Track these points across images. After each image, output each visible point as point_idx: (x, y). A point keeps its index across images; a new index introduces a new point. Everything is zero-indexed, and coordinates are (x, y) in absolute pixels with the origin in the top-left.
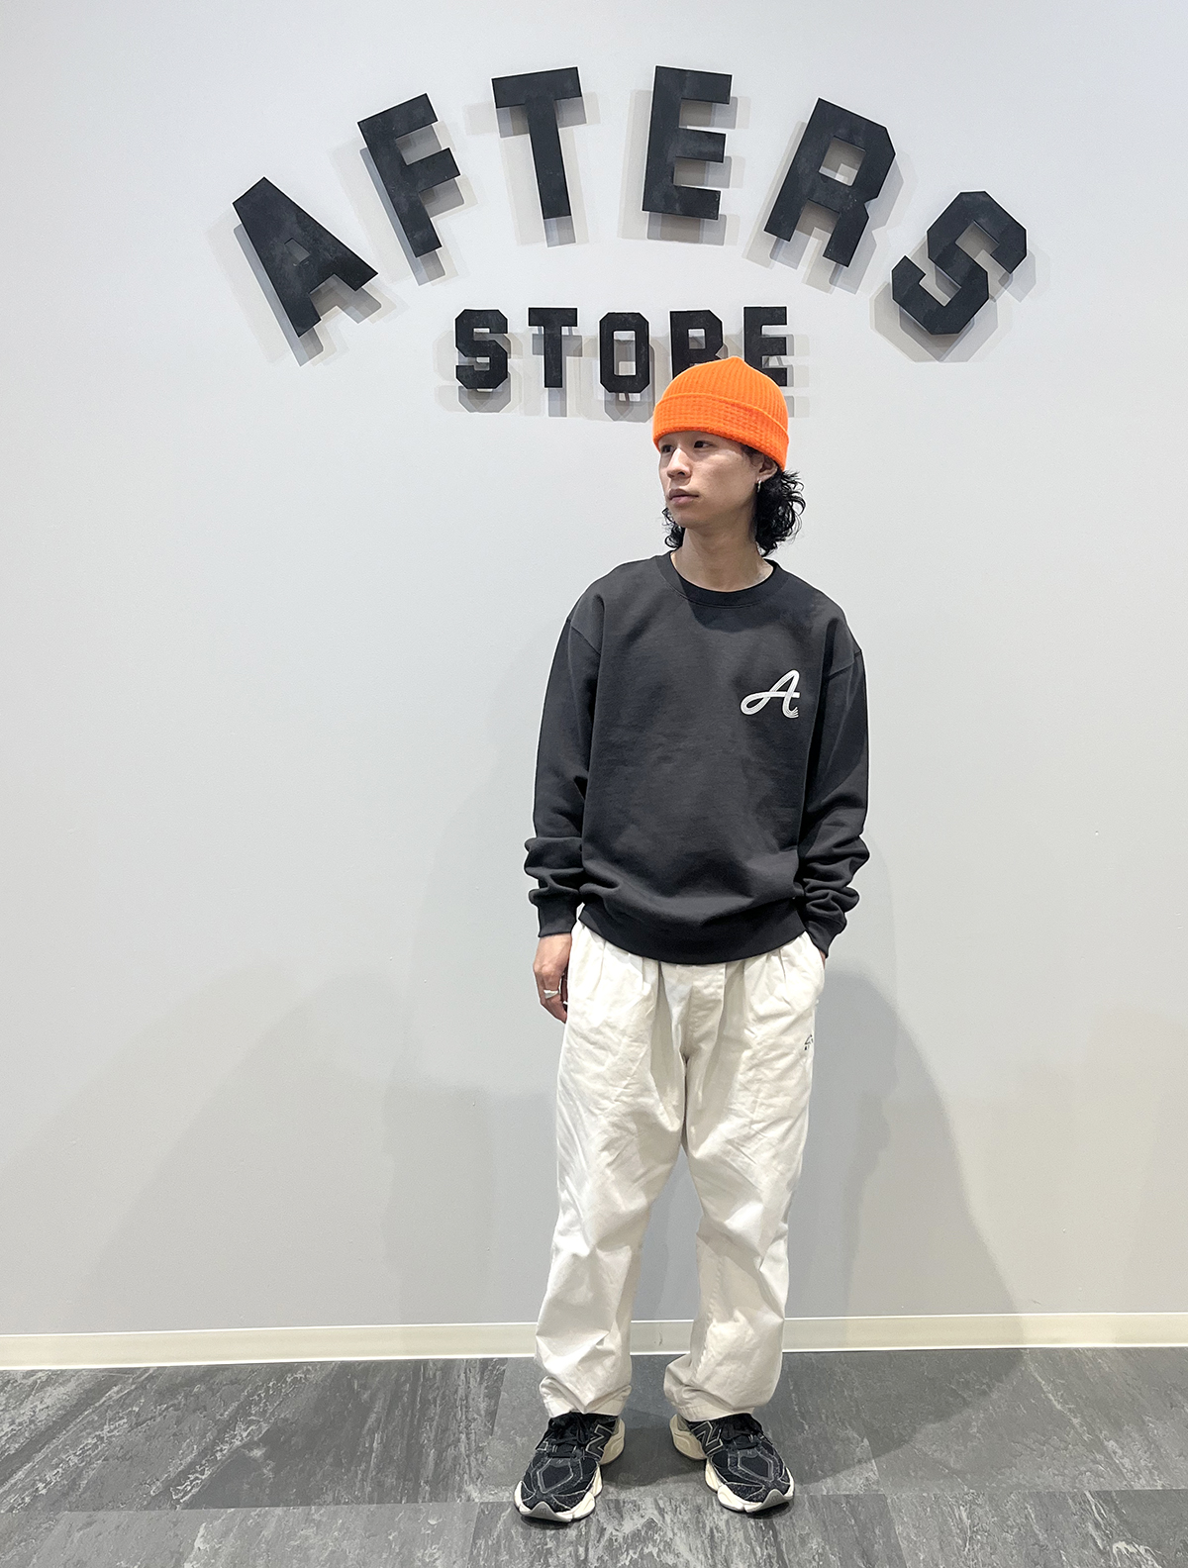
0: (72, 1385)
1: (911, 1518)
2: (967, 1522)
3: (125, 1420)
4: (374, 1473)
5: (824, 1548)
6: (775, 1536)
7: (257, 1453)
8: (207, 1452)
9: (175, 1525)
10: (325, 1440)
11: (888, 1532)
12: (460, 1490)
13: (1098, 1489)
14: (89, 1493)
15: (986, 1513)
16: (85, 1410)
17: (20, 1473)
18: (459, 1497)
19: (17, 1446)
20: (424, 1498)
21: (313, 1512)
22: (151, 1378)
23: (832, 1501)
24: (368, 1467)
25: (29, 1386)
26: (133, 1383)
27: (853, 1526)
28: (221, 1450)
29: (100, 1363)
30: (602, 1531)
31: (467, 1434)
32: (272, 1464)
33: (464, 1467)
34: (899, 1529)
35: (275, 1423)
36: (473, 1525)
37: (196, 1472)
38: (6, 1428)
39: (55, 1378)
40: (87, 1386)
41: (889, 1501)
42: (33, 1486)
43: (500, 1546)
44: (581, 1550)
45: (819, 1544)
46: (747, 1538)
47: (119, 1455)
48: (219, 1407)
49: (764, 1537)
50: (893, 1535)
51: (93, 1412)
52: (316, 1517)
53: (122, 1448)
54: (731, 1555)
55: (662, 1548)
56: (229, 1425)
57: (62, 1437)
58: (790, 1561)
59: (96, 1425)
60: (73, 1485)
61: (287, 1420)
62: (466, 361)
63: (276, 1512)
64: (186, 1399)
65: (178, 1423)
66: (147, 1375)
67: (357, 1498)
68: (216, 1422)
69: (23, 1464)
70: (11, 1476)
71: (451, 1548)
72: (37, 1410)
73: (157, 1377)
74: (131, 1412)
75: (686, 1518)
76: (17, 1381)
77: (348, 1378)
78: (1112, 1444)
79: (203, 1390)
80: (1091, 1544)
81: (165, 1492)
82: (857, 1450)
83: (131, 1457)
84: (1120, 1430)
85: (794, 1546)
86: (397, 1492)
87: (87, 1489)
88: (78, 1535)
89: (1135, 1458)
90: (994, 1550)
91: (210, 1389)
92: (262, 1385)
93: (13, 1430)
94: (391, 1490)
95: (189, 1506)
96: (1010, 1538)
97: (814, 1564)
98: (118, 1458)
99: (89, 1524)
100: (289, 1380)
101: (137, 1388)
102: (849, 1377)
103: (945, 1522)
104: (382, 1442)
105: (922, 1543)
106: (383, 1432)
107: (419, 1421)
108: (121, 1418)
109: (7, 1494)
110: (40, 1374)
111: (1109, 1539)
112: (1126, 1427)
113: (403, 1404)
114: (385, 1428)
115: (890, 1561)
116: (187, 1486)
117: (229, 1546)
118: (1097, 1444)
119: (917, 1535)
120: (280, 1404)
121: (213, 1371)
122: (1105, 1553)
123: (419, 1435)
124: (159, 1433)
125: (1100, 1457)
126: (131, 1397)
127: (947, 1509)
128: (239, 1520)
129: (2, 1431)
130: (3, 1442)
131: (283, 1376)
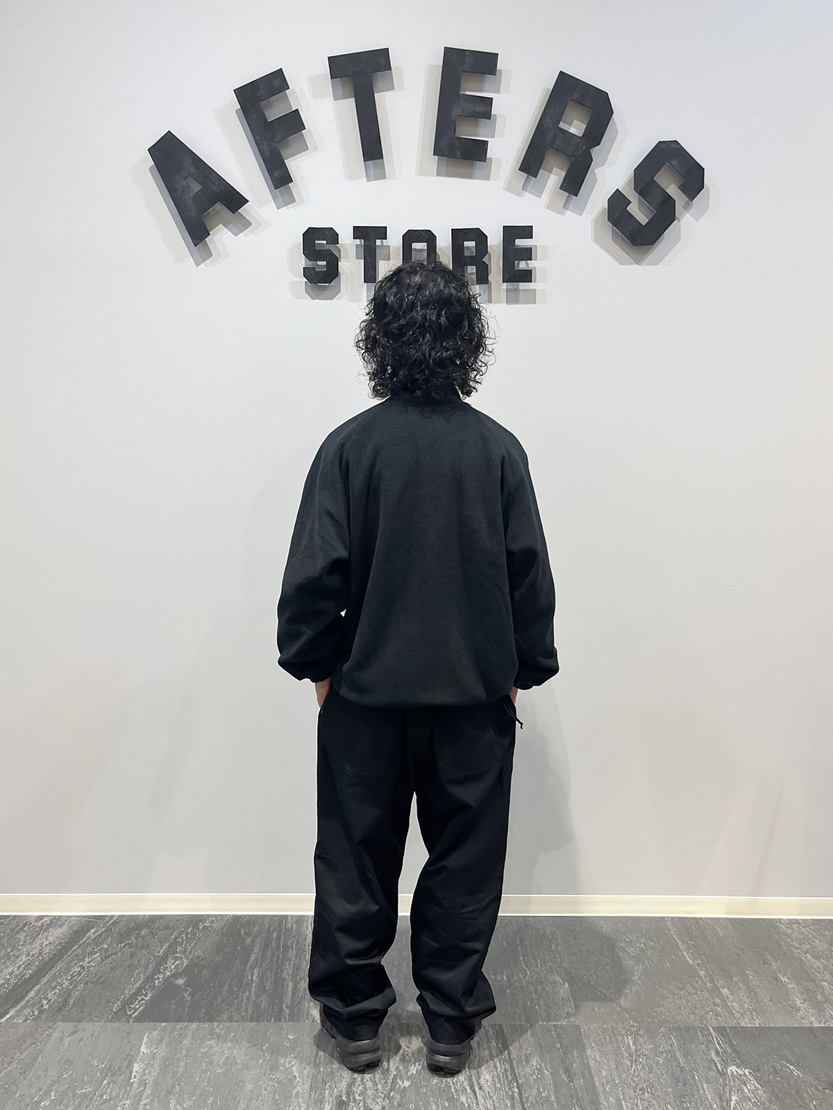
0: (65, 927)
1: (596, 1043)
2: (633, 1048)
3: (98, 954)
4: (254, 999)
5: (541, 1065)
6: (509, 1055)
7: (181, 981)
8: (149, 979)
9: (128, 1035)
10: (223, 973)
11: (581, 1055)
12: (309, 1012)
13: (717, 1025)
14: (75, 1009)
15: (645, 1042)
16: (74, 946)
17: (32, 992)
18: (308, 1019)
19: (30, 972)
20: (285, 1018)
21: (215, 1026)
22: (115, 923)
23: (546, 1029)
24: (251, 993)
25: (39, 928)
26: (104, 927)
27: (559, 1049)
28: (158, 979)
29: (84, 911)
32: (190, 990)
34: (589, 1052)
35: (192, 959)
36: (316, 1040)
37: (142, 994)
38: (24, 960)
39: (55, 921)
40: (75, 928)
41: (582, 1030)
42: (39, 1003)
45: (537, 1062)
46: (491, 1056)
47: (95, 980)
48: (157, 946)
49: (501, 1054)
50: (584, 1055)
51: (79, 947)
52: (217, 1031)
53: (96, 975)
56: (163, 960)
57: (58, 967)
58: (519, 1073)
59: (81, 957)
60: (66, 1001)
61: (199, 957)
62: (310, 264)
63: (192, 1026)
64: (136, 940)
65: (132, 956)
66: (112, 921)
67: (243, 1017)
68: (155, 957)
70: (23, 997)
71: (302, 1057)
72: (44, 945)
73: (119, 922)
74: (102, 948)
76: (31, 923)
77: (237, 927)
78: (725, 991)
79: (147, 933)
80: (714, 1068)
81: (122, 1009)
82: (561, 991)
83: (102, 982)
84: (731, 980)
85: (521, 1062)
86: (268, 1014)
87: (73, 1005)
88: (67, 1040)
89: (741, 1002)
90: (651, 1068)
91: (152, 933)
92: (184, 931)
93: (28, 960)
94: (264, 1012)
95: (138, 1020)
96: (661, 1061)
97: (535, 1077)
98: (94, 983)
99: (74, 1032)
100: (201, 927)
101: (105, 930)
102: (555, 935)
103: (619, 1047)
104: (259, 976)
105: (604, 1063)
106: (259, 968)
107: (282, 960)
108: (96, 953)
109: (23, 1008)
110: (46, 919)
111: (726, 1064)
112: (734, 979)
113: (272, 947)
114: (261, 965)
115: (583, 1076)
116: (136, 1005)
117: (162, 1051)
118: (716, 991)
119: (601, 1057)
120: (195, 946)
121: (153, 919)
122: (722, 1074)
123: (282, 971)
124: (119, 964)
125: (718, 1001)
126: (102, 937)
127: (619, 1038)
128: (168, 1032)
129: (21, 960)
130: (22, 969)
131: (197, 924)
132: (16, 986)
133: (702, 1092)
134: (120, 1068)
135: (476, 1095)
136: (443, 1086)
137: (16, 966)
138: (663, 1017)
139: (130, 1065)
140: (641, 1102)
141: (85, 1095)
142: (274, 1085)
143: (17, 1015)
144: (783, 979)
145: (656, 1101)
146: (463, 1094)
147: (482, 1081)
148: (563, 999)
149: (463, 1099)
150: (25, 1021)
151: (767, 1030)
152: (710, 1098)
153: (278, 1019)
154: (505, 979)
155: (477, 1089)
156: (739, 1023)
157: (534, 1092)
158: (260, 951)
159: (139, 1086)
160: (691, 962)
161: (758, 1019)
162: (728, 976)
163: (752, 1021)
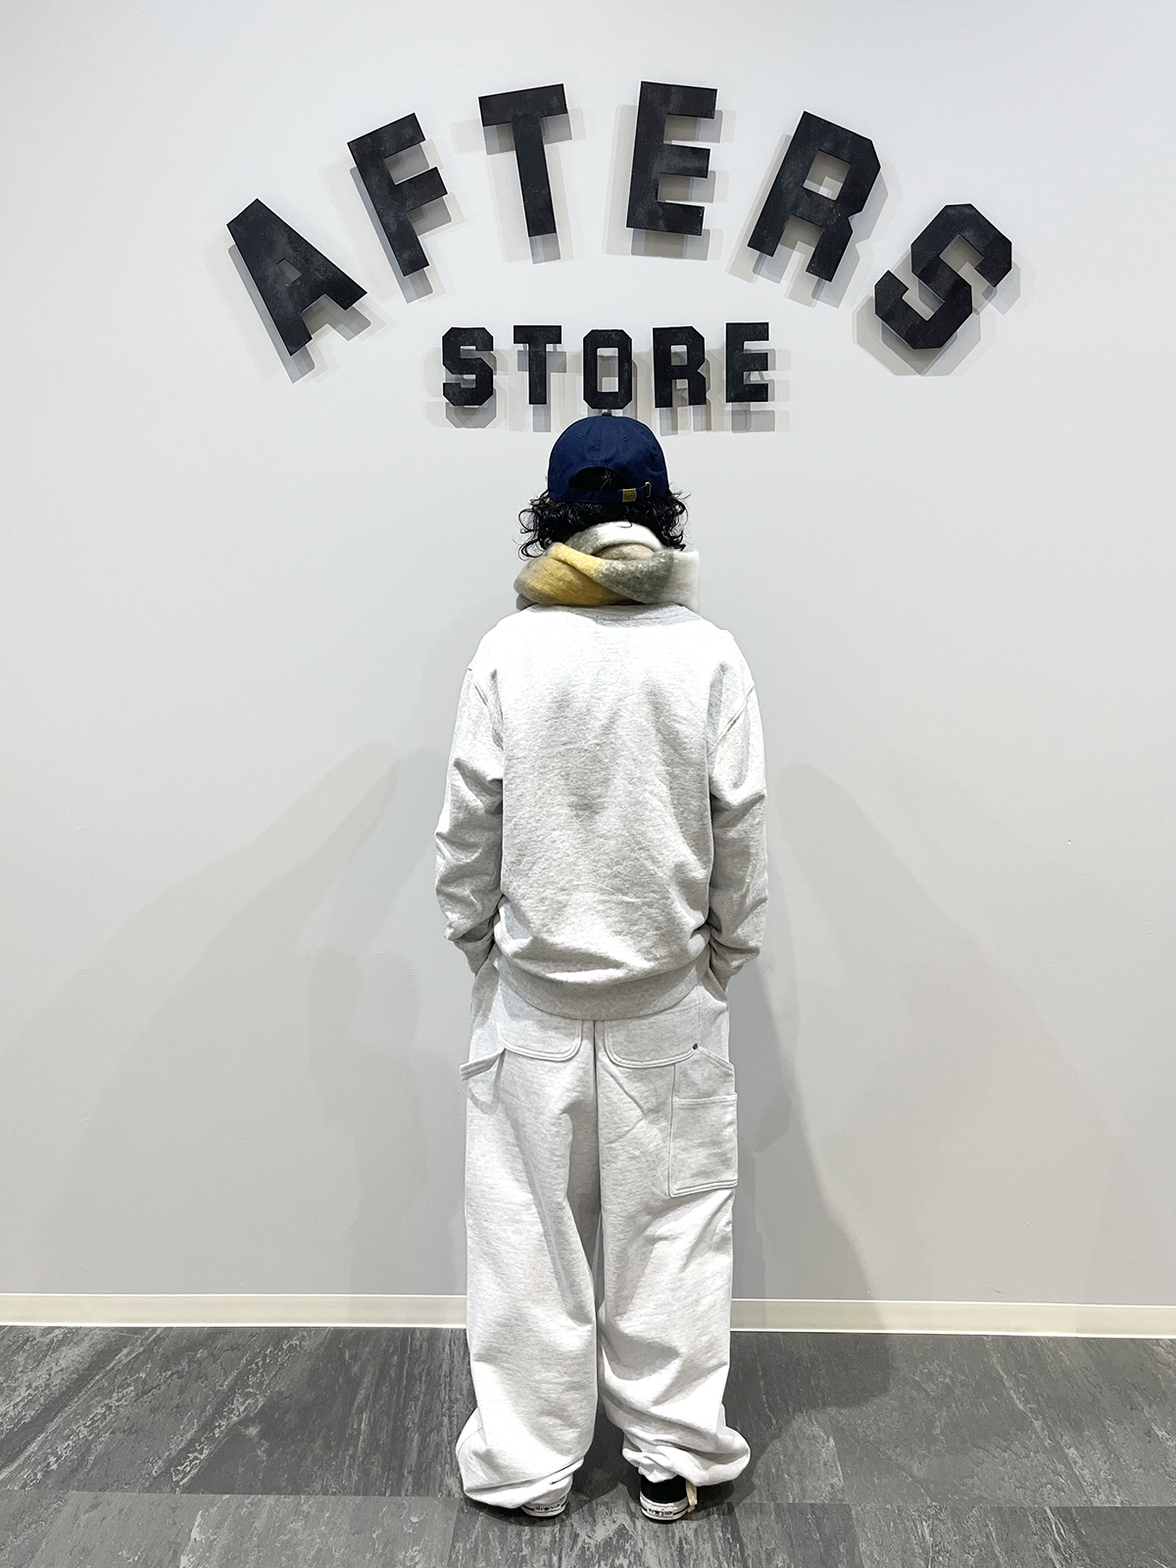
0: (85, 1345)
1: (874, 1533)
2: (929, 1540)
3: (132, 1388)
4: (361, 1459)
5: (789, 1566)
6: (742, 1551)
7: (253, 1431)
8: (207, 1427)
9: (173, 1512)
11: (852, 1551)
12: (442, 1480)
13: (1057, 1506)
14: (96, 1470)
15: (948, 1530)
16: (96, 1375)
17: (34, 1444)
18: (440, 1491)
19: (33, 1413)
20: (407, 1491)
21: (302, 1502)
22: (158, 1340)
23: (797, 1510)
24: (357, 1450)
25: (47, 1345)
26: (141, 1345)
27: (818, 1542)
28: (220, 1426)
29: (111, 1321)
30: (575, 1537)
31: (450, 1417)
32: (266, 1444)
33: (445, 1457)
34: (863, 1546)
35: (271, 1397)
36: (452, 1524)
37: (196, 1450)
38: (24, 1394)
39: (71, 1336)
40: (100, 1347)
41: (853, 1512)
42: (45, 1459)
43: (477, 1550)
44: (555, 1559)
45: (784, 1562)
46: (715, 1552)
47: (126, 1428)
48: (220, 1376)
49: (731, 1551)
50: (856, 1552)
51: (103, 1376)
52: (305, 1508)
53: (128, 1419)
55: (632, 1560)
56: (227, 1398)
57: (74, 1406)
59: (107, 1392)
60: (83, 1458)
61: (282, 1394)
62: (453, 378)
63: (268, 1500)
64: (189, 1365)
65: (181, 1392)
66: (155, 1336)
67: (344, 1488)
68: (216, 1393)
69: (37, 1436)
70: (21, 1451)
71: (431, 1550)
72: (53, 1372)
73: (164, 1339)
74: (138, 1378)
76: (35, 1339)
77: (340, 1347)
79: (206, 1353)
81: (166, 1472)
82: (823, 1450)
83: (136, 1431)
84: (1081, 1436)
85: (760, 1562)
86: (381, 1483)
87: (95, 1464)
88: (84, 1518)
89: (1095, 1468)
91: (213, 1356)
92: (260, 1352)
93: (29, 1395)
94: (376, 1479)
95: (189, 1489)
96: (971, 1560)
98: (124, 1431)
99: (94, 1507)
100: (285, 1347)
101: (144, 1351)
102: (816, 1363)
103: (908, 1539)
104: (369, 1423)
106: (371, 1411)
107: (405, 1399)
108: (129, 1385)
109: (21, 1467)
110: (57, 1332)
112: (1087, 1433)
113: (390, 1378)
114: (373, 1406)
116: (186, 1466)
117: (223, 1538)
118: (1057, 1451)
119: (880, 1554)
120: (275, 1376)
121: (215, 1334)
123: (405, 1416)
124: (163, 1403)
125: (1060, 1467)
126: (139, 1361)
127: (910, 1524)
128: (232, 1510)
129: (20, 1395)
130: (19, 1408)
131: (279, 1341)
134: (160, 1561)
137: (12, 1403)
138: (976, 1491)
139: (175, 1558)
143: (11, 1479)
144: (1160, 1434)
148: (825, 1464)
150: (23, 1487)
151: (1133, 1513)
153: (396, 1492)
156: (1091, 1501)
158: (372, 1384)
160: (1021, 1407)
161: (1119, 1495)
162: (1077, 1427)
163: (1111, 1498)
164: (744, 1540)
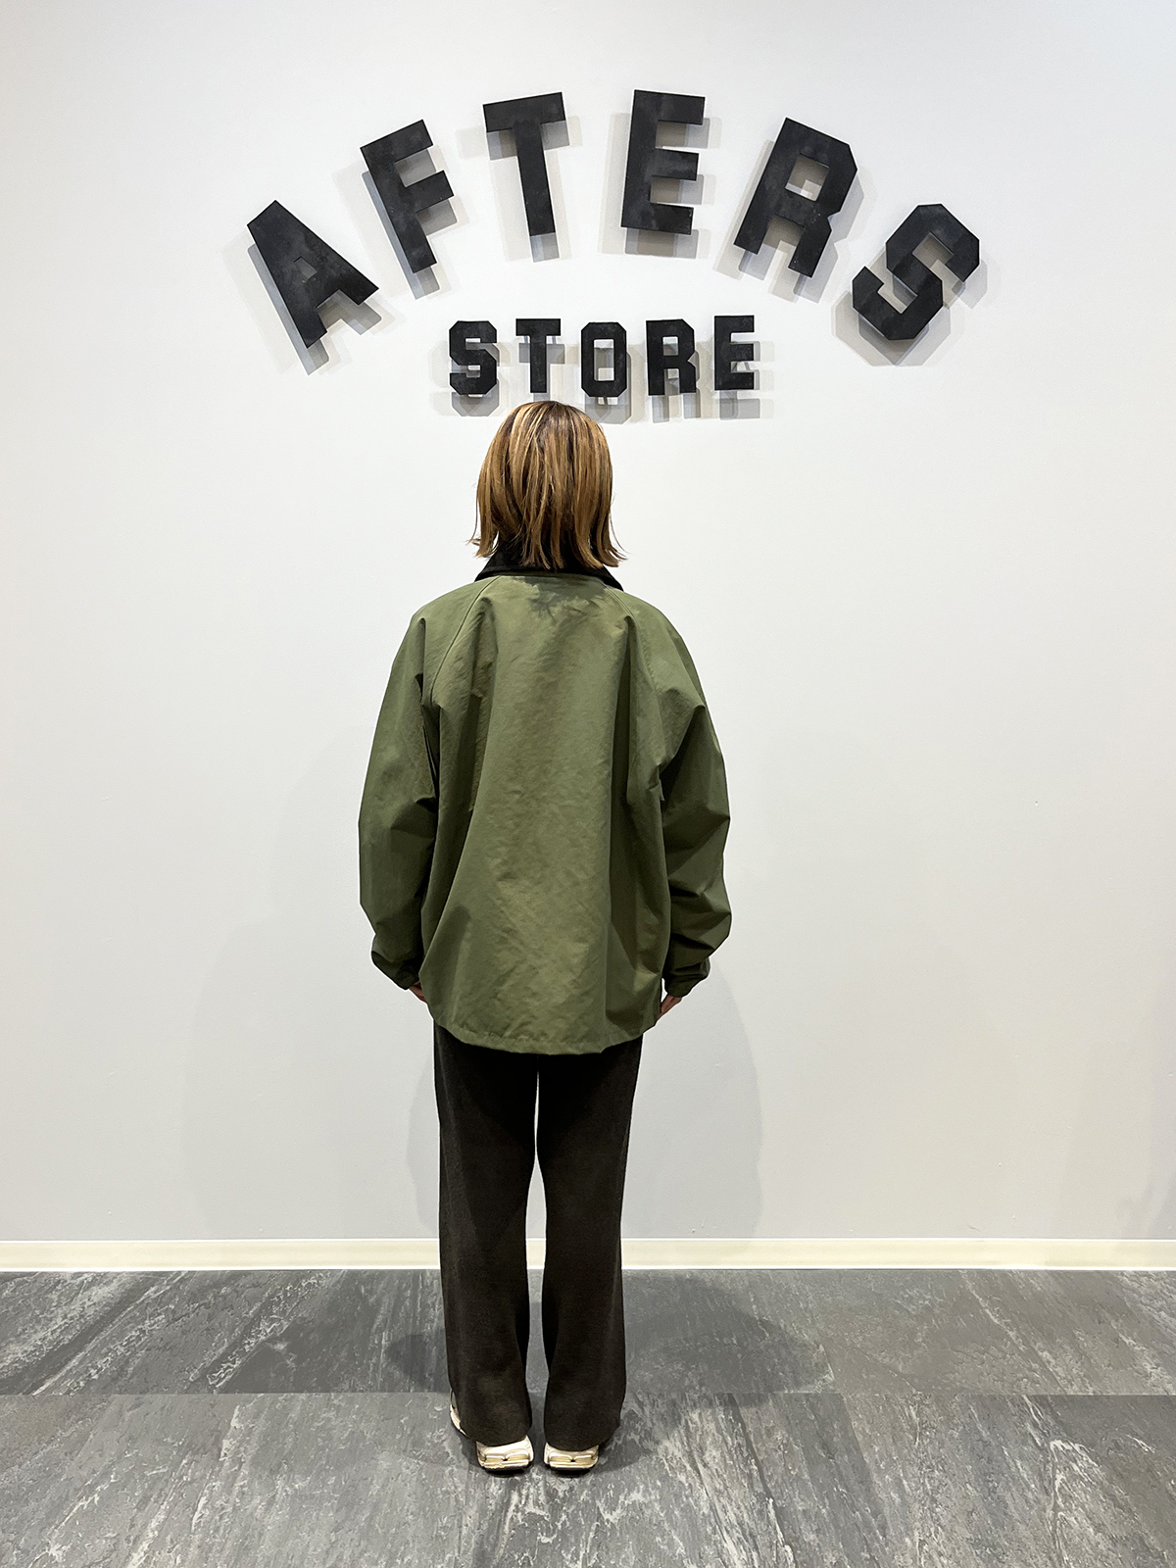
0: (115, 1284)
1: (865, 1415)
2: (917, 1420)
3: (164, 1316)
4: (384, 1366)
5: (788, 1440)
6: (744, 1427)
7: (280, 1347)
8: (237, 1345)
9: (213, 1408)
10: (339, 1338)
11: (846, 1428)
13: (1035, 1394)
14: (135, 1379)
15: (933, 1413)
16: (128, 1307)
17: (74, 1361)
19: (70, 1337)
20: (431, 1388)
21: (333, 1397)
22: (183, 1280)
23: (793, 1399)
25: (78, 1286)
26: (167, 1285)
27: (812, 1421)
28: (249, 1344)
29: (139, 1266)
32: (295, 1356)
34: (855, 1424)
35: (294, 1321)
37: (229, 1361)
38: (59, 1323)
39: (99, 1279)
40: (128, 1286)
41: (845, 1399)
42: (86, 1372)
45: (783, 1436)
46: (719, 1430)
47: (160, 1346)
48: (244, 1306)
49: (733, 1428)
50: (849, 1429)
51: (135, 1308)
52: (335, 1402)
53: (162, 1339)
54: (705, 1443)
55: (644, 1436)
56: (255, 1321)
57: (109, 1330)
58: (758, 1449)
59: (138, 1320)
60: (122, 1371)
61: (305, 1318)
62: (458, 369)
63: (300, 1397)
64: (215, 1299)
65: (210, 1318)
66: (180, 1277)
67: (370, 1387)
68: (243, 1320)
69: (76, 1354)
70: (63, 1366)
72: (86, 1306)
74: (167, 1309)
75: (663, 1411)
76: (65, 1281)
77: (355, 1284)
78: (1045, 1355)
79: (229, 1290)
80: (1030, 1442)
81: (202, 1378)
82: (816, 1354)
83: (170, 1348)
84: (1055, 1343)
85: (761, 1436)
86: (405, 1383)
87: (133, 1375)
88: (128, 1415)
89: (1067, 1366)
90: (942, 1444)
91: (236, 1291)
92: (281, 1289)
93: (66, 1323)
94: (400, 1380)
95: (225, 1390)
96: (956, 1435)
97: (781, 1453)
98: (159, 1349)
99: (137, 1406)
100: (304, 1285)
101: (171, 1288)
103: (897, 1419)
104: (389, 1340)
105: (876, 1437)
106: (390, 1331)
107: (421, 1322)
108: (159, 1314)
109: (64, 1378)
110: (87, 1275)
111: (1047, 1437)
112: (1058, 1340)
113: (406, 1307)
114: (391, 1328)
115: (848, 1451)
116: (221, 1373)
117: (261, 1426)
118: (1032, 1354)
119: (872, 1430)
120: (297, 1306)
121: (235, 1276)
122: (1043, 1450)
123: (424, 1335)
124: (194, 1327)
125: (1035, 1366)
126: (167, 1296)
127: (899, 1408)
128: (268, 1404)
129: (56, 1324)
130: (57, 1334)
131: (298, 1281)
132: (50, 1354)
133: (1013, 1469)
134: (204, 1446)
135: (699, 1472)
136: (653, 1463)
137: (50, 1330)
138: (958, 1384)
139: (217, 1443)
140: (929, 1481)
141: (158, 1478)
142: (418, 1463)
143: (56, 1386)
144: (1127, 1341)
145: (951, 1480)
146: (681, 1472)
147: (707, 1458)
148: (816, 1364)
149: (682, 1478)
150: (68, 1393)
151: (1104, 1399)
152: (1025, 1476)
153: (420, 1389)
154: (735, 1342)
155: (700, 1467)
156: (1065, 1391)
157: (780, 1470)
158: (389, 1311)
159: (231, 1467)
160: (996, 1321)
161: (1091, 1386)
162: (1049, 1338)
163: (1083, 1389)
164: (745, 1421)
